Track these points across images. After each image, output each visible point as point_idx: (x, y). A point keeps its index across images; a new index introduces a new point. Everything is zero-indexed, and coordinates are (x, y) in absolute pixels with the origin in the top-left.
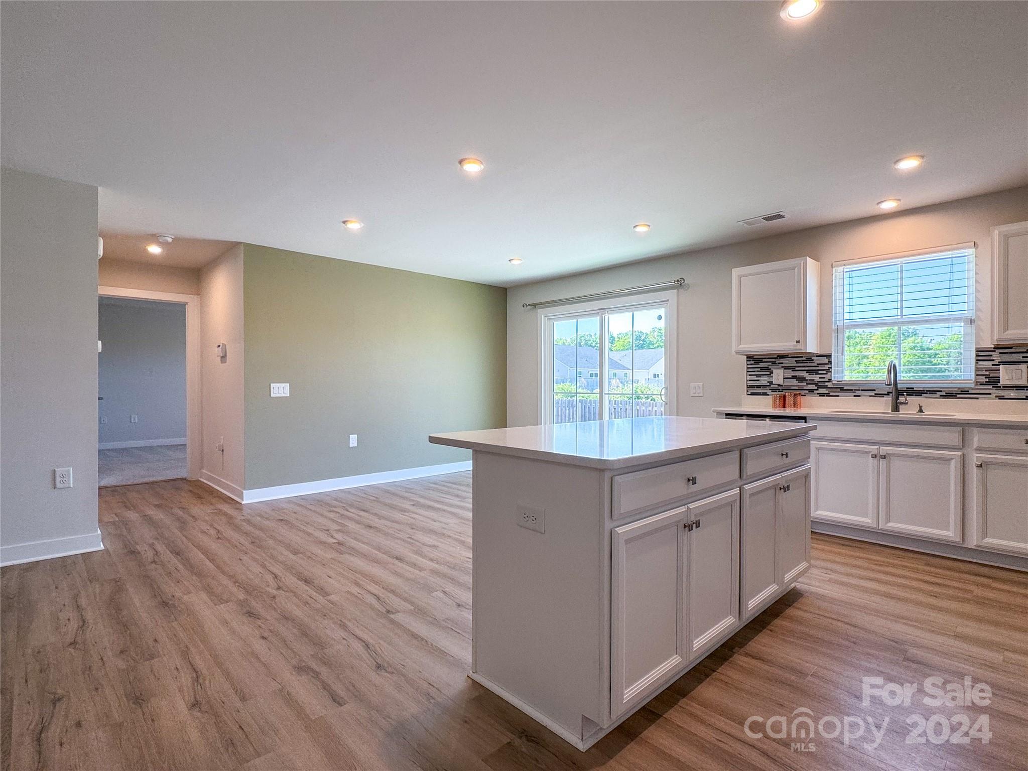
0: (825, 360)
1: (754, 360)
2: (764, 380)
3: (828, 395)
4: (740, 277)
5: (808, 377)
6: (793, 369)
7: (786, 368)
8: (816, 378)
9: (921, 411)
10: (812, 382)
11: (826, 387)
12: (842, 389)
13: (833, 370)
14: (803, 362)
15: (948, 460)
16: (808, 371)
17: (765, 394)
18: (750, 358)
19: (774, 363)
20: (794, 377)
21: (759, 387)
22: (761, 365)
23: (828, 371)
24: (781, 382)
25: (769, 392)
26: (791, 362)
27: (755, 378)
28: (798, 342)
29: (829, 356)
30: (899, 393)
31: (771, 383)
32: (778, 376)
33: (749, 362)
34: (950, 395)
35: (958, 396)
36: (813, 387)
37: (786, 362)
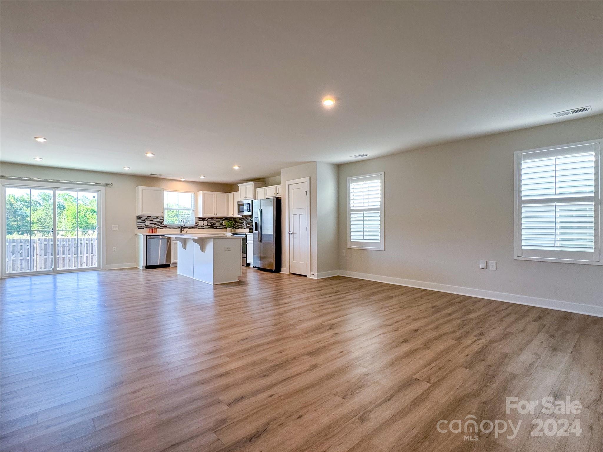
0: (162, 218)
1: (139, 217)
2: (143, 224)
3: (163, 229)
4: (143, 190)
5: (157, 223)
6: (153, 221)
7: (150, 220)
8: (160, 224)
9: (186, 232)
10: (158, 225)
11: (162, 226)
12: (166, 227)
13: (164, 221)
14: (155, 218)
16: (157, 222)
17: (143, 229)
18: (137, 217)
19: (146, 218)
20: (153, 223)
21: (141, 226)
22: (142, 219)
23: (163, 222)
24: (149, 225)
25: (145, 228)
26: (152, 219)
27: (140, 223)
28: (162, 213)
29: (163, 217)
30: (182, 227)
31: (145, 225)
32: (148, 223)
34: (190, 228)
35: (192, 228)
36: (158, 226)
37: (150, 218)
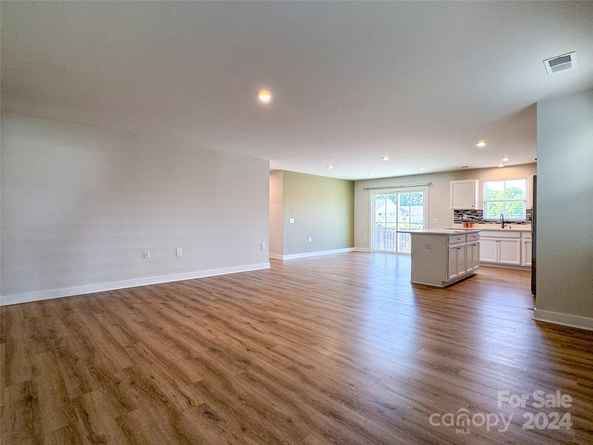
0: (481, 212)
1: (457, 211)
3: (482, 223)
4: (453, 184)
5: (475, 217)
6: (470, 215)
7: (468, 214)
8: (478, 218)
9: (510, 228)
10: (476, 219)
11: (481, 221)
12: (486, 221)
14: (474, 212)
15: (517, 241)
16: (475, 215)
17: (461, 223)
18: (455, 211)
19: (464, 213)
20: (470, 217)
21: (458, 221)
22: (459, 213)
23: (482, 215)
24: (466, 219)
26: (470, 212)
27: (457, 217)
28: (473, 206)
29: (482, 211)
30: (504, 223)
31: (463, 219)
32: (465, 217)
33: (455, 212)
34: (519, 223)
35: (521, 223)
36: (476, 221)
37: (468, 212)
